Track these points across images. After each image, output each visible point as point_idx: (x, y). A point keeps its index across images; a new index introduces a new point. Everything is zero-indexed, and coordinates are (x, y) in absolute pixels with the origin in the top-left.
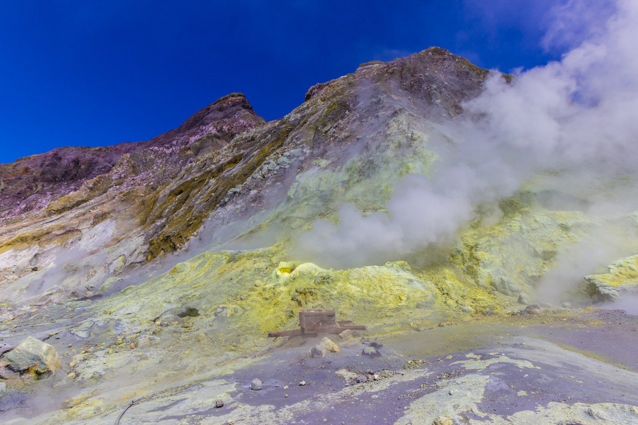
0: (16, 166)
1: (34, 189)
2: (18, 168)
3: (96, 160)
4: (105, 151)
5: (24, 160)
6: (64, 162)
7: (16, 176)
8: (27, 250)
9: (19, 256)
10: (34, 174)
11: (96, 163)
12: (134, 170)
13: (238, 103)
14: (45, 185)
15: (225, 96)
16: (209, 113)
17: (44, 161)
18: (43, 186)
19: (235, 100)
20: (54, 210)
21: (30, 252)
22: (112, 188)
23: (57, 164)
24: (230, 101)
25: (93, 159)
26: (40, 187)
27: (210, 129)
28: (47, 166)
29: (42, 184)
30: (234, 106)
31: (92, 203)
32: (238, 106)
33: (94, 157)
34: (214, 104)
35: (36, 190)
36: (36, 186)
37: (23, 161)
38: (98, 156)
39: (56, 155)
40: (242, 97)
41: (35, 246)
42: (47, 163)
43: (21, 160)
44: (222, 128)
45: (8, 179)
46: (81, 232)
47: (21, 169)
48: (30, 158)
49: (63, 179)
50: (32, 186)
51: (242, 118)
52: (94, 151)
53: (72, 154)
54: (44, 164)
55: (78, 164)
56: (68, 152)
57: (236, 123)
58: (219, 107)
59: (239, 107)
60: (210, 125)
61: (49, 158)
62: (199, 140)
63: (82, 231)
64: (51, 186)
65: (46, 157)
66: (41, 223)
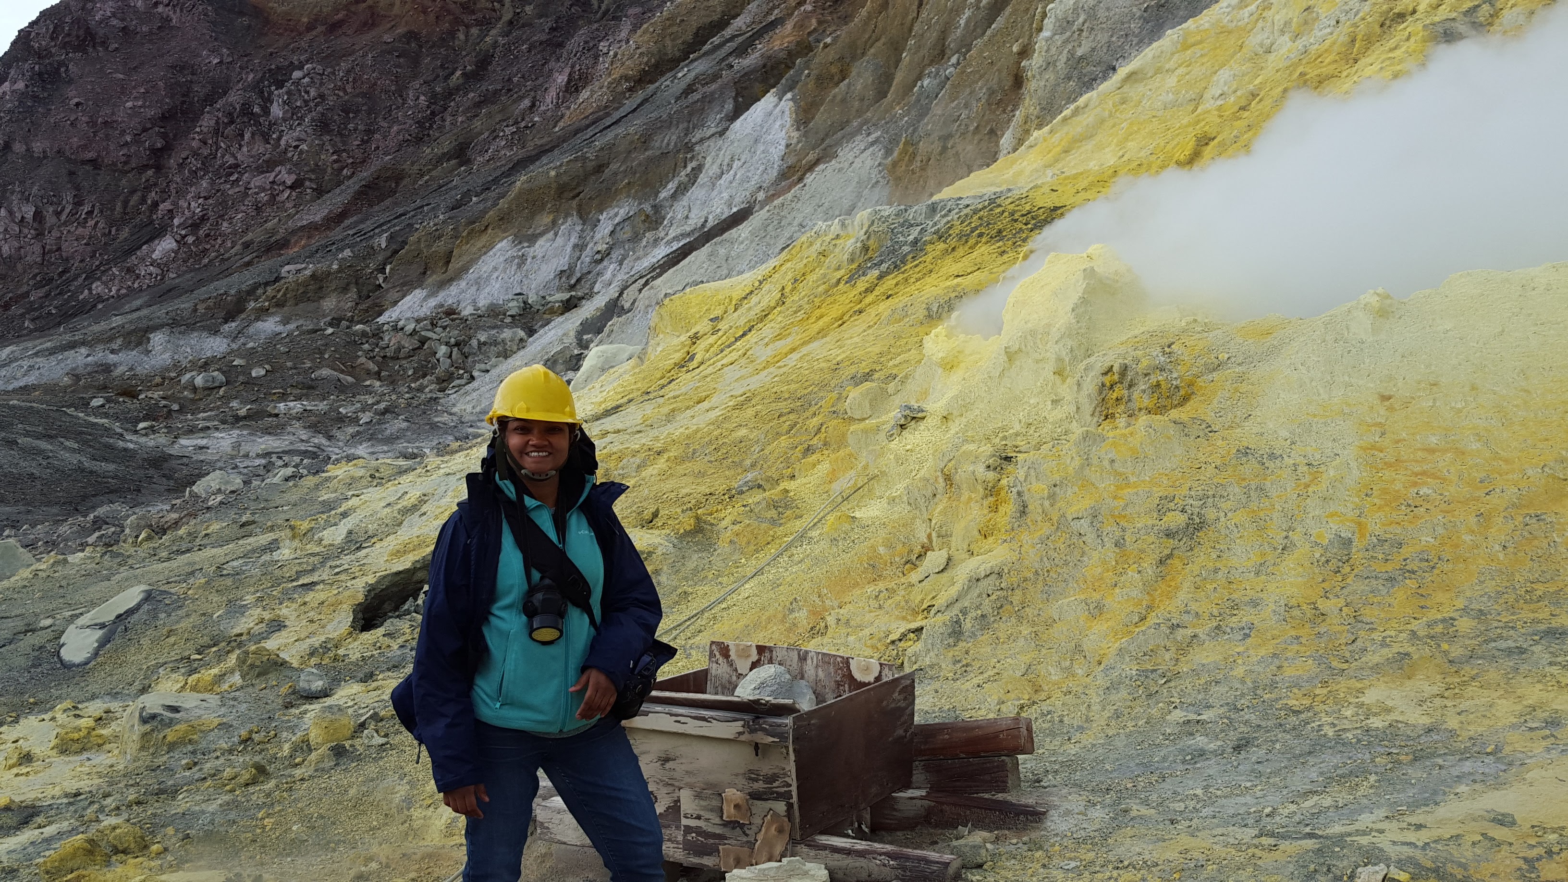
8: (548, 236)
9: (530, 259)
21: (559, 241)
31: (740, 29)
41: (570, 222)
66: (590, 132)
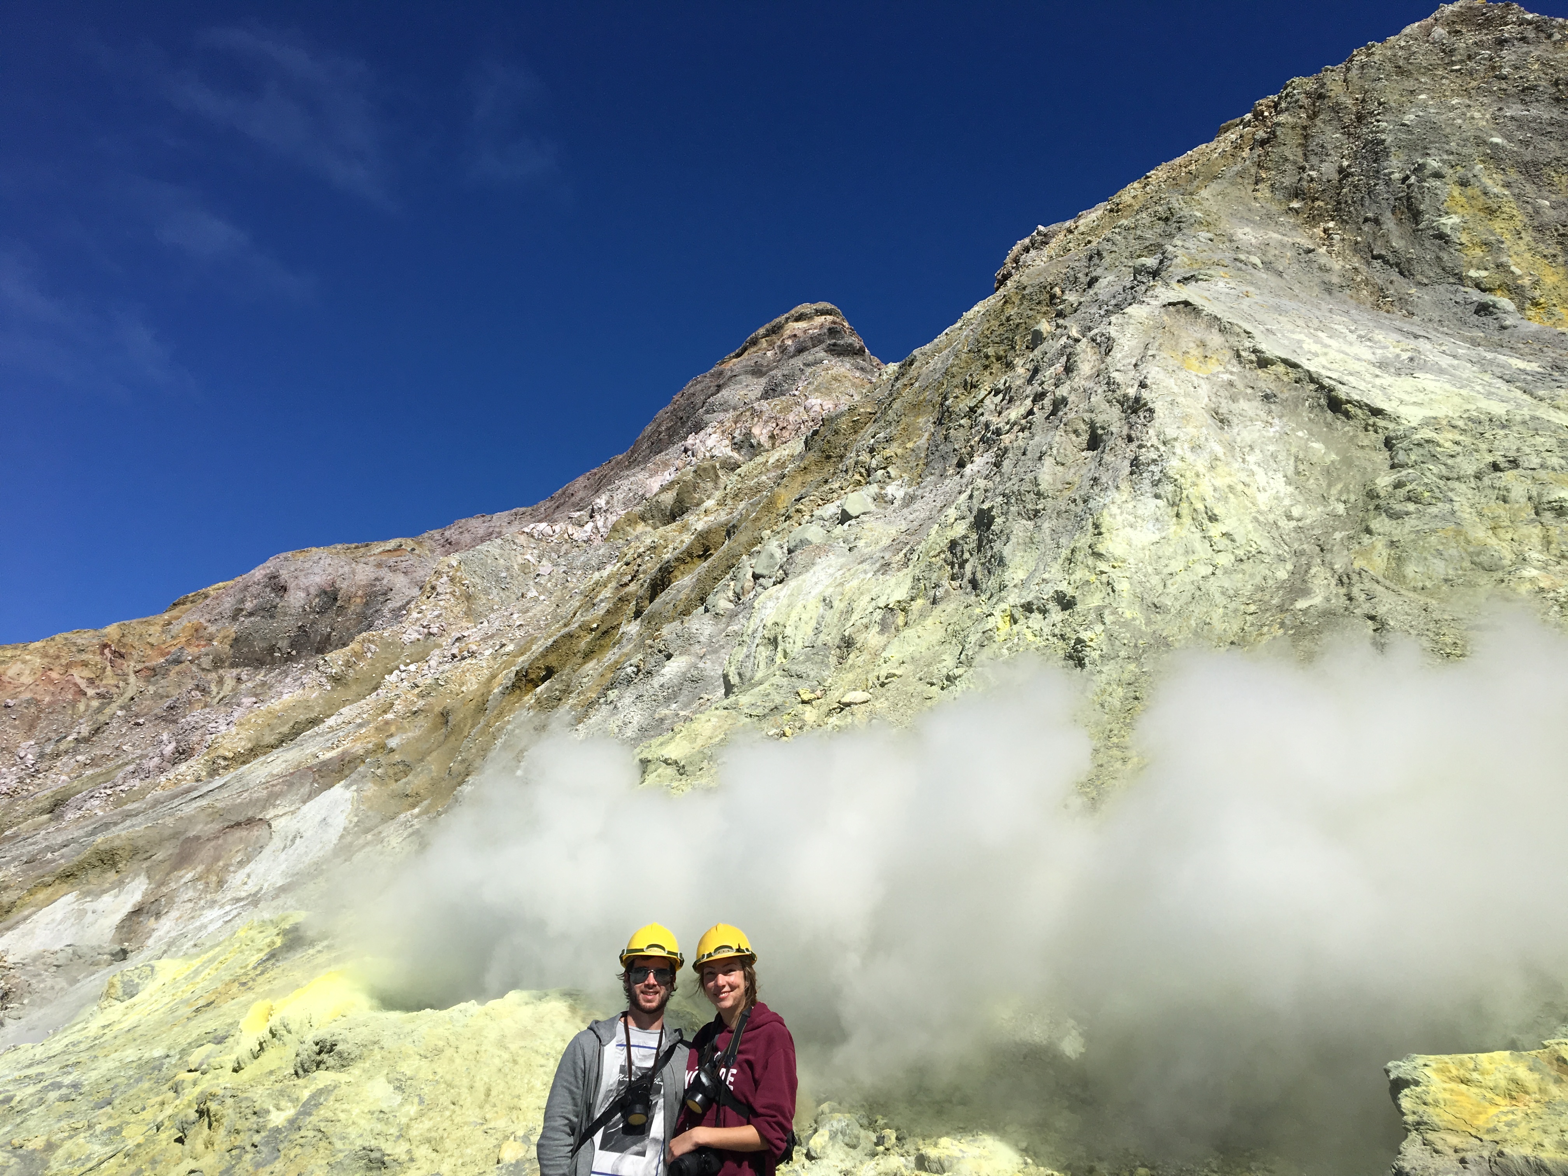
0: (170, 623)
1: (214, 689)
2: (175, 628)
3: (385, 582)
4: (413, 549)
5: (192, 602)
6: (296, 599)
7: (168, 653)
8: (112, 892)
9: (90, 914)
10: (215, 643)
11: (385, 594)
12: (469, 608)
13: (816, 341)
14: (244, 677)
15: (773, 323)
16: (719, 388)
17: (243, 601)
18: (239, 680)
19: (805, 331)
20: (225, 759)
21: (122, 897)
22: (397, 672)
23: (275, 607)
24: (789, 337)
25: (376, 579)
26: (229, 683)
27: (710, 443)
28: (251, 614)
29: (234, 674)
30: (800, 351)
31: (331, 727)
32: (813, 351)
33: (383, 572)
34: (738, 355)
35: (218, 693)
36: (221, 681)
37: (189, 605)
38: (393, 569)
39: (275, 577)
40: (830, 318)
41: (137, 881)
42: (249, 605)
43: (184, 604)
44: (748, 435)
45: (147, 664)
46: (270, 826)
47: (183, 629)
48: (206, 597)
49: (294, 653)
50: (209, 682)
51: (816, 390)
52: (380, 553)
53: (316, 570)
54: (242, 610)
55: (336, 599)
56: (306, 565)
57: (796, 409)
58: (752, 363)
59: (819, 353)
60: (709, 430)
61: (254, 590)
62: (672, 483)
63: (274, 824)
64: (260, 677)
65: (246, 587)
66: (176, 802)
